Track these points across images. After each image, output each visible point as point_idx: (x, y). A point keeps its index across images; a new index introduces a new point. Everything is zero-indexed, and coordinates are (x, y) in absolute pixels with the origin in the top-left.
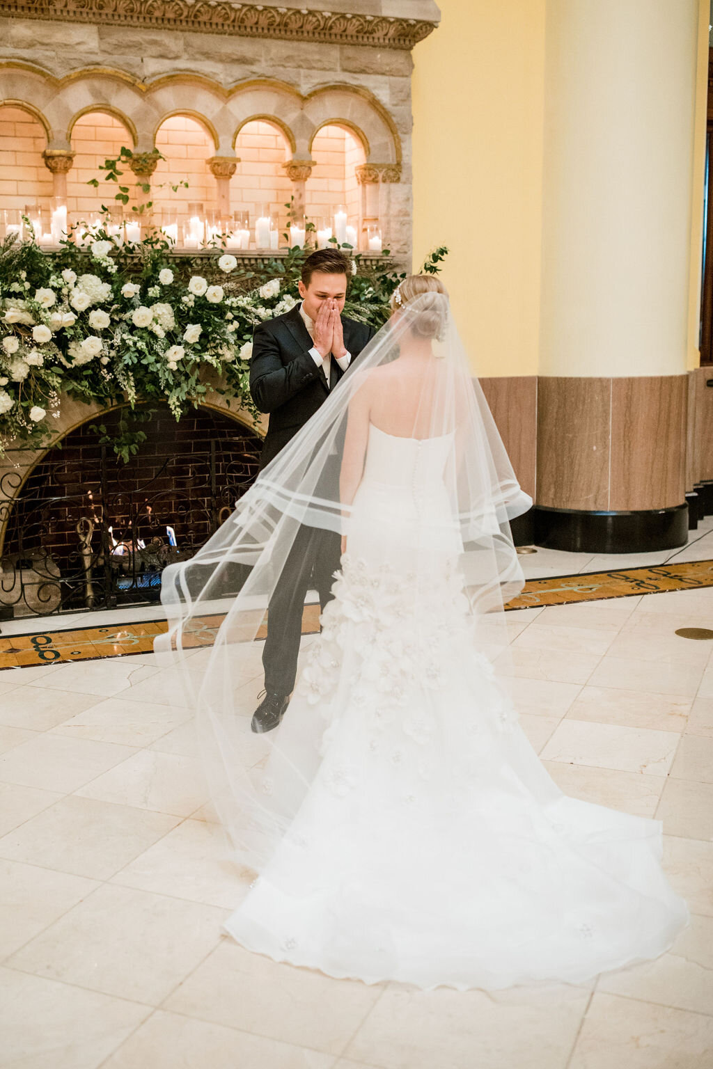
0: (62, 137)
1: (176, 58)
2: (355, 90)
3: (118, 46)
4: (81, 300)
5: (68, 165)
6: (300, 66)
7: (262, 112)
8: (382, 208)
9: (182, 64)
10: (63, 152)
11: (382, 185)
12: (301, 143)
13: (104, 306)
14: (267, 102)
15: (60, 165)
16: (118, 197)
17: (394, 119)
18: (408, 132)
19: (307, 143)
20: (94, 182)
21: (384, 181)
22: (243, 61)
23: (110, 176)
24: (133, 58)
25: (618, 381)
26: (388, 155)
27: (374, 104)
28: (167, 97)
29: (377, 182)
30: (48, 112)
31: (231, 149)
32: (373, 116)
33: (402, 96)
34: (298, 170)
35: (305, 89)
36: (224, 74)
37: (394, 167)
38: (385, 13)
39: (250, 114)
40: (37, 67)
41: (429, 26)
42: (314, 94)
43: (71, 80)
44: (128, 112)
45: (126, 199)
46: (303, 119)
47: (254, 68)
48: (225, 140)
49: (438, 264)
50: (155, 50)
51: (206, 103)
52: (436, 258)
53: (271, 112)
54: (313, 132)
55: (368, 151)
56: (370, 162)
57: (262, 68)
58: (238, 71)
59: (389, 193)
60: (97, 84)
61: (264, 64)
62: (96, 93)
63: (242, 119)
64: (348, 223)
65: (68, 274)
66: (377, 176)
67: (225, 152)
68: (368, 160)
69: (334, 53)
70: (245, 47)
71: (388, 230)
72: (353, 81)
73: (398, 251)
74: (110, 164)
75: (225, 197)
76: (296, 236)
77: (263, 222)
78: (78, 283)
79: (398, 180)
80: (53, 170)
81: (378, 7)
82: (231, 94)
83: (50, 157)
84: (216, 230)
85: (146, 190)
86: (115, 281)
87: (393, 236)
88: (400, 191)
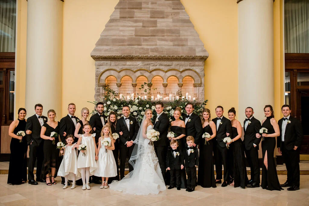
0: (135, 81)
1: (156, 66)
2: (191, 70)
3: (145, 65)
4: (132, 110)
5: (136, 86)
6: (180, 66)
7: (172, 75)
8: (197, 92)
9: (157, 67)
10: (135, 83)
11: (197, 87)
12: (180, 80)
13: (136, 111)
14: (174, 73)
16: (145, 91)
17: (200, 75)
18: (203, 77)
19: (182, 80)
20: (140, 89)
22: (169, 66)
23: (142, 88)
24: (148, 66)
26: (199, 82)
27: (196, 72)
28: (154, 73)
30: (133, 77)
32: (195, 74)
33: (202, 70)
34: (181, 85)
35: (181, 70)
36: (165, 68)
37: (200, 84)
38: (197, 55)
39: (170, 75)
40: (131, 69)
41: (207, 57)
42: (183, 71)
43: (137, 71)
44: (147, 76)
45: (146, 92)
46: (181, 76)
47: (171, 67)
48: (165, 80)
49: (206, 103)
50: (152, 65)
51: (162, 74)
52: (206, 102)
53: (174, 75)
54: (183, 78)
55: (194, 81)
56: (195, 83)
57: (173, 67)
58: (168, 68)
59: (199, 89)
60: (141, 71)
61: (173, 66)
62: (141, 73)
63: (168, 76)
64: (189, 95)
65: (130, 106)
67: (165, 82)
69: (188, 63)
70: (169, 63)
71: (199, 97)
72: (191, 68)
73: (201, 100)
74: (142, 85)
75: (165, 91)
76: (178, 98)
77: (170, 95)
78: (132, 107)
79: (201, 86)
80: (133, 86)
81: (195, 54)
82: (166, 72)
83: (132, 84)
84: (161, 97)
85: (150, 90)
86: (139, 106)
87: (200, 97)
88: (201, 88)
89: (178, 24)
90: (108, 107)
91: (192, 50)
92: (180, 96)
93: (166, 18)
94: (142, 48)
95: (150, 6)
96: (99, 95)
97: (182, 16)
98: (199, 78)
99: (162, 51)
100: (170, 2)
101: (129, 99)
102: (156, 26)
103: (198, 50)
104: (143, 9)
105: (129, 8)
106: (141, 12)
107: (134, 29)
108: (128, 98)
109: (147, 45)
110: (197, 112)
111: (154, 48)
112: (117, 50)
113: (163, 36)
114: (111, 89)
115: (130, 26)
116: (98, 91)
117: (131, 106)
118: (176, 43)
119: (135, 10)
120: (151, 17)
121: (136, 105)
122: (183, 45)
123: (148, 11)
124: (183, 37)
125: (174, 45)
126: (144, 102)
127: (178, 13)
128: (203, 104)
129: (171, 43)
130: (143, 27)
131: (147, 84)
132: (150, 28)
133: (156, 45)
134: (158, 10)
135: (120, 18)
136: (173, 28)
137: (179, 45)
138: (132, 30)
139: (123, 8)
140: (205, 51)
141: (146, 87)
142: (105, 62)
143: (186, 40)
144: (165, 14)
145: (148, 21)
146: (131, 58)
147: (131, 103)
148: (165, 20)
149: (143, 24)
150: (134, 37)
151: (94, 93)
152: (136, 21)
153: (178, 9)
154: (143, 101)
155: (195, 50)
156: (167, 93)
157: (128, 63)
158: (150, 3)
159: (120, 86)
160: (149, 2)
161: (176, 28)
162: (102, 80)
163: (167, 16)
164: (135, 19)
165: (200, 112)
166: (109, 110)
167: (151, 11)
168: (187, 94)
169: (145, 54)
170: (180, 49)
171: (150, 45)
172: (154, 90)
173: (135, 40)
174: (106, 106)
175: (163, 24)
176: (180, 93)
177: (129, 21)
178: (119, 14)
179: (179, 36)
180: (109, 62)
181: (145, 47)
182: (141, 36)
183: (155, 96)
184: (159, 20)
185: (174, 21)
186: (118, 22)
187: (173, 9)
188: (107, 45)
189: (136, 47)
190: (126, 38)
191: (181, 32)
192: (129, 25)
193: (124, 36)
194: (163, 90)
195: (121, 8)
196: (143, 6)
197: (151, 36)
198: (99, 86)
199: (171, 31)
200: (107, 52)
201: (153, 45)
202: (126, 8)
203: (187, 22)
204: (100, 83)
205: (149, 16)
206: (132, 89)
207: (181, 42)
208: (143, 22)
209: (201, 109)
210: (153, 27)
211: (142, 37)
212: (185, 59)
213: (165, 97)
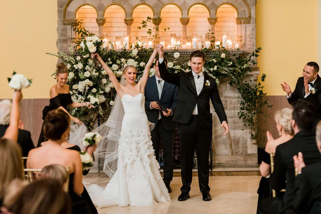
0: (130, 14)
5: (131, 23)
8: (243, 33)
10: (129, 19)
11: (243, 25)
12: (212, 11)
15: (129, 22)
16: (148, 32)
17: (248, 1)
18: (253, 6)
19: (214, 11)
20: (140, 28)
21: (244, 23)
23: (144, 26)
26: (246, 14)
29: (242, 24)
30: (126, 6)
31: (187, 15)
32: (239, 1)
34: (213, 21)
37: (248, 18)
39: (194, 3)
45: (150, 33)
46: (213, 3)
48: (185, 12)
49: (258, 54)
51: (178, 0)
52: (257, 51)
54: (217, 8)
55: (238, 13)
56: (239, 17)
59: (246, 27)
63: (191, 5)
64: (227, 39)
65: (123, 60)
66: (241, 22)
67: (185, 16)
68: (238, 16)
71: (246, 41)
73: (250, 48)
74: (144, 22)
75: (185, 31)
76: (208, 44)
77: (195, 40)
78: (126, 62)
79: (250, 23)
80: (127, 24)
83: (125, 20)
84: (179, 43)
85: (157, 29)
86: (139, 61)
87: (248, 42)
88: (250, 27)
90: (85, 62)
92: (212, 41)
96: (65, 41)
98: (246, 8)
101: (121, 47)
108: (119, 46)
110: (242, 70)
114: (87, 29)
116: (64, 32)
117: (125, 60)
121: (134, 58)
126: (149, 52)
128: (253, 55)
131: (151, 20)
141: (151, 25)
147: (125, 54)
151: (55, 36)
154: (146, 51)
156: (188, 35)
159: (102, 24)
162: (69, 12)
165: (248, 69)
166: (86, 68)
168: (224, 37)
172: (165, 30)
174: (80, 60)
176: (213, 35)
183: (168, 42)
194: (181, 29)
198: (64, 25)
204: (67, 18)
206: (126, 29)
209: (249, 63)
213: (184, 43)
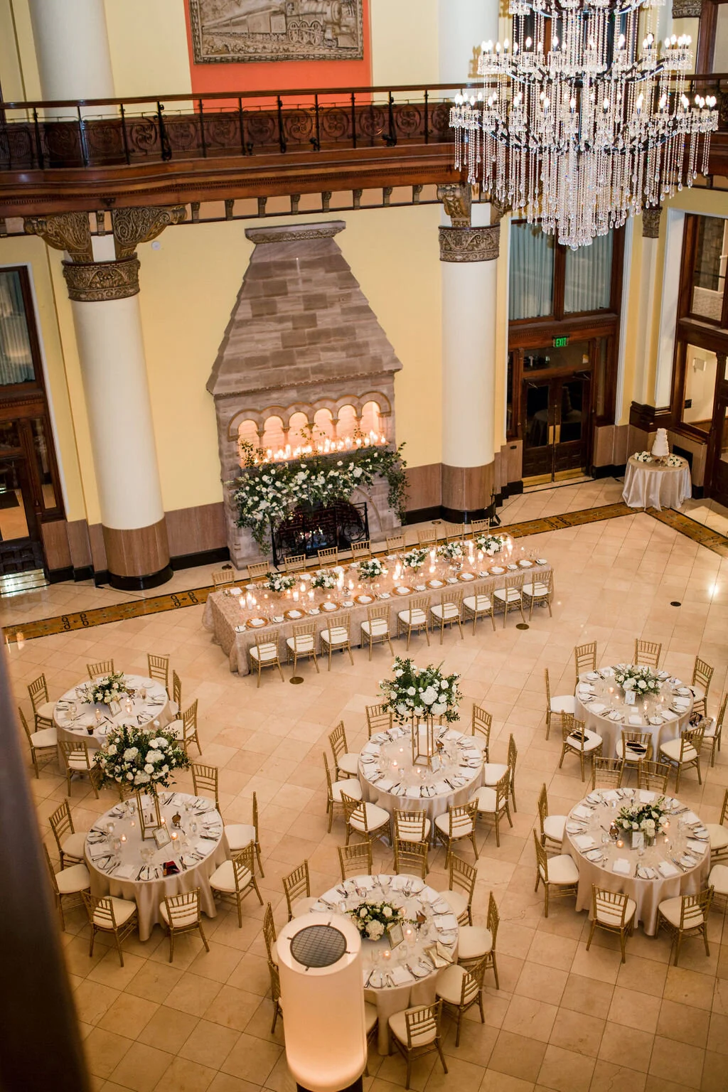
0: (287, 423)
1: (320, 394)
2: (376, 392)
3: (303, 394)
5: (289, 430)
6: (358, 388)
7: (347, 403)
8: (385, 426)
9: (322, 395)
10: (287, 428)
11: (384, 419)
12: (359, 410)
14: (348, 400)
17: (389, 397)
18: (393, 399)
21: (386, 417)
22: (341, 390)
24: (307, 396)
25: (467, 469)
26: (387, 408)
27: (382, 394)
28: (317, 405)
30: (283, 416)
31: (338, 415)
32: (381, 397)
33: (391, 390)
34: (359, 418)
35: (359, 394)
36: (334, 395)
37: (389, 411)
38: (384, 370)
39: (343, 404)
40: (279, 404)
41: (399, 369)
42: (363, 395)
43: (290, 406)
44: (306, 412)
46: (359, 403)
47: (344, 391)
48: (336, 413)
50: (314, 393)
51: (330, 404)
53: (349, 402)
54: (362, 406)
55: (380, 408)
56: (381, 411)
57: (346, 390)
58: (339, 394)
59: (387, 420)
60: (297, 406)
62: (296, 409)
63: (340, 406)
64: (375, 434)
66: (383, 416)
67: (335, 417)
69: (369, 381)
70: (340, 386)
72: (374, 389)
73: (391, 437)
75: (336, 431)
76: (358, 443)
77: (346, 439)
79: (390, 416)
80: (285, 432)
81: (382, 367)
82: (336, 401)
83: (284, 429)
85: (312, 432)
87: (389, 433)
88: (390, 420)
89: (352, 317)
91: (377, 361)
92: (361, 438)
93: (331, 307)
94: (298, 369)
95: (301, 287)
96: (231, 456)
97: (355, 302)
98: (387, 404)
99: (331, 370)
100: (334, 275)
102: (316, 325)
103: (385, 359)
104: (289, 295)
105: (265, 296)
106: (288, 301)
107: (278, 334)
109: (305, 362)
111: (316, 367)
112: (256, 379)
113: (329, 342)
115: (271, 331)
116: (230, 449)
118: (351, 352)
119: (277, 298)
120: (306, 309)
122: (361, 355)
123: (299, 297)
124: (360, 340)
125: (349, 356)
127: (349, 296)
129: (344, 354)
130: (294, 329)
132: (307, 330)
133: (319, 360)
134: (315, 292)
135: (254, 316)
136: (343, 325)
137: (355, 356)
138: (277, 338)
139: (255, 297)
140: (396, 360)
142: (237, 399)
143: (366, 344)
144: (328, 300)
145: (301, 317)
146: (279, 388)
148: (329, 311)
149: (294, 324)
150: (281, 349)
152: (281, 320)
153: (349, 288)
155: (380, 361)
156: (339, 434)
157: (275, 395)
158: (300, 281)
159: (263, 435)
160: (298, 279)
161: (348, 324)
162: (232, 430)
163: (332, 304)
164: (278, 315)
167: (304, 297)
168: (371, 433)
169: (303, 379)
170: (356, 362)
171: (310, 362)
173: (284, 357)
175: (328, 319)
176: (359, 431)
177: (268, 320)
178: (250, 311)
179: (355, 338)
180: (243, 398)
181: (302, 366)
182: (292, 347)
183: (323, 445)
184: (319, 313)
185: (345, 312)
186: (250, 325)
187: (341, 288)
188: (238, 372)
189: (287, 368)
190: (268, 354)
191: (357, 331)
192: (271, 328)
193: (265, 350)
194: (333, 430)
195: (250, 298)
196: (290, 288)
197: (310, 344)
198: (228, 441)
199: (341, 332)
200: (240, 385)
201: (314, 361)
202: (261, 297)
203: (365, 310)
204: (231, 434)
205: (302, 307)
207: (358, 349)
208: (293, 319)
210: (311, 327)
211: (295, 349)
212: (365, 378)
